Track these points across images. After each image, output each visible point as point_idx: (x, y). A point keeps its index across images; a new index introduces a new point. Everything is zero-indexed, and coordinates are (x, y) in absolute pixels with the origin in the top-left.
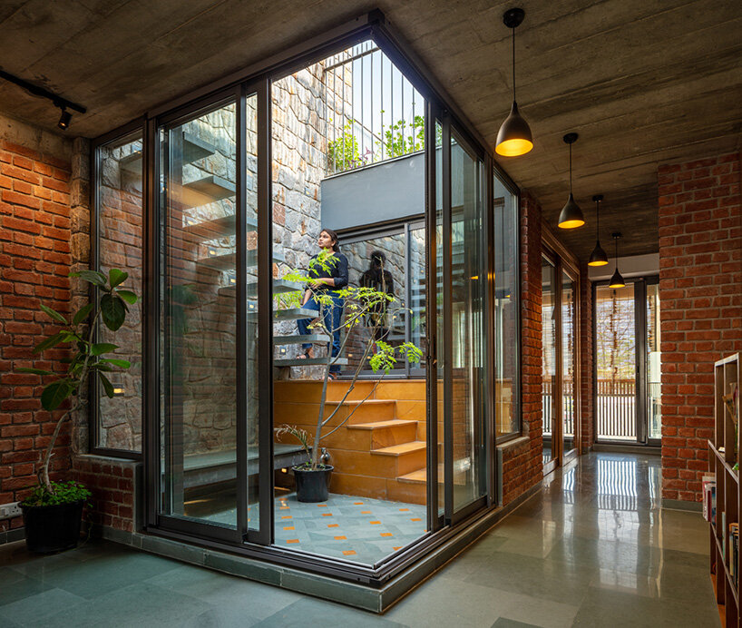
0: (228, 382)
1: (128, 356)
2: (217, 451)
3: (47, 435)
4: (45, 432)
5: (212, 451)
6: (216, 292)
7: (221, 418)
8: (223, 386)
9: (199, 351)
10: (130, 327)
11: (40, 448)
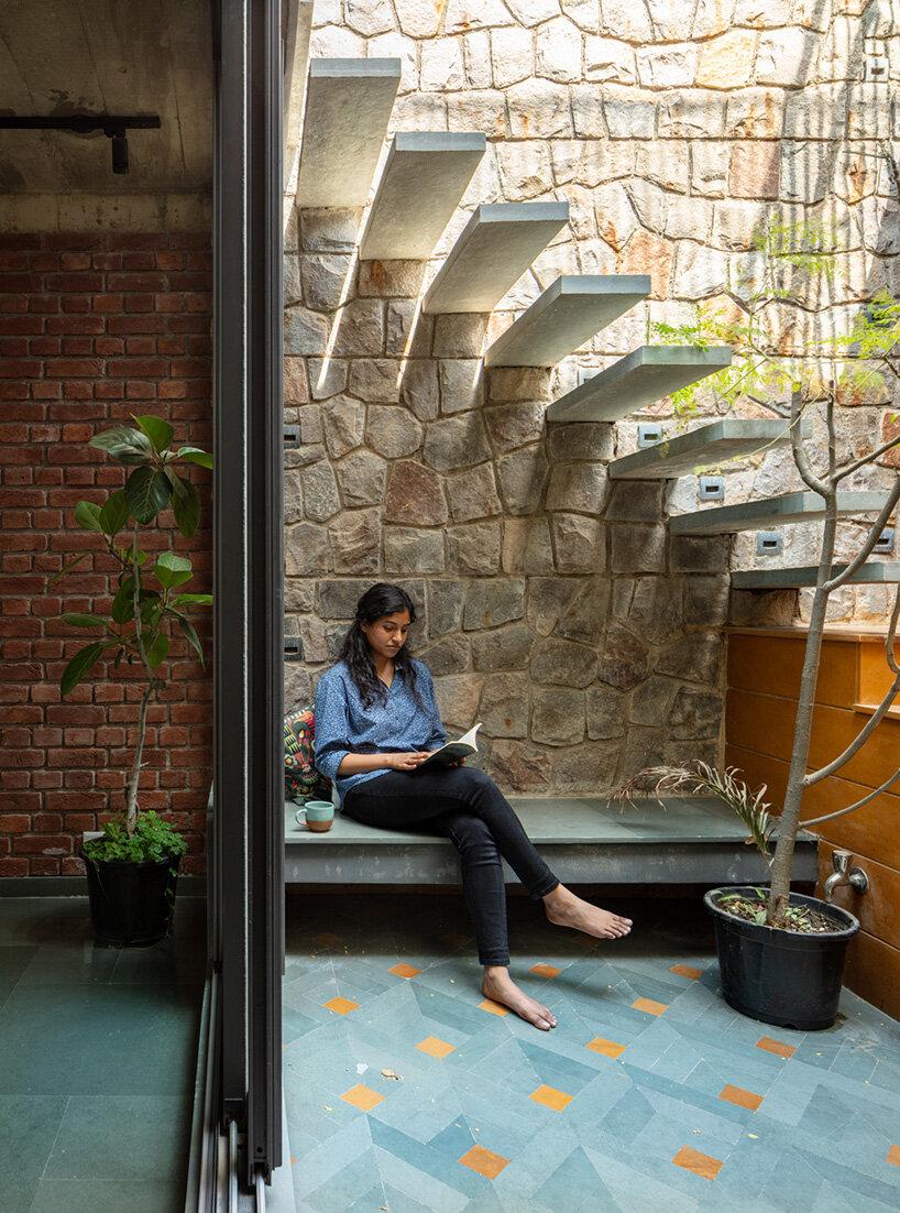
0: (574, 632)
1: (313, 581)
2: (539, 797)
3: (180, 724)
4: (174, 720)
5: (525, 796)
6: (539, 418)
7: (551, 716)
8: (560, 642)
9: (486, 562)
10: (319, 522)
11: (168, 746)
